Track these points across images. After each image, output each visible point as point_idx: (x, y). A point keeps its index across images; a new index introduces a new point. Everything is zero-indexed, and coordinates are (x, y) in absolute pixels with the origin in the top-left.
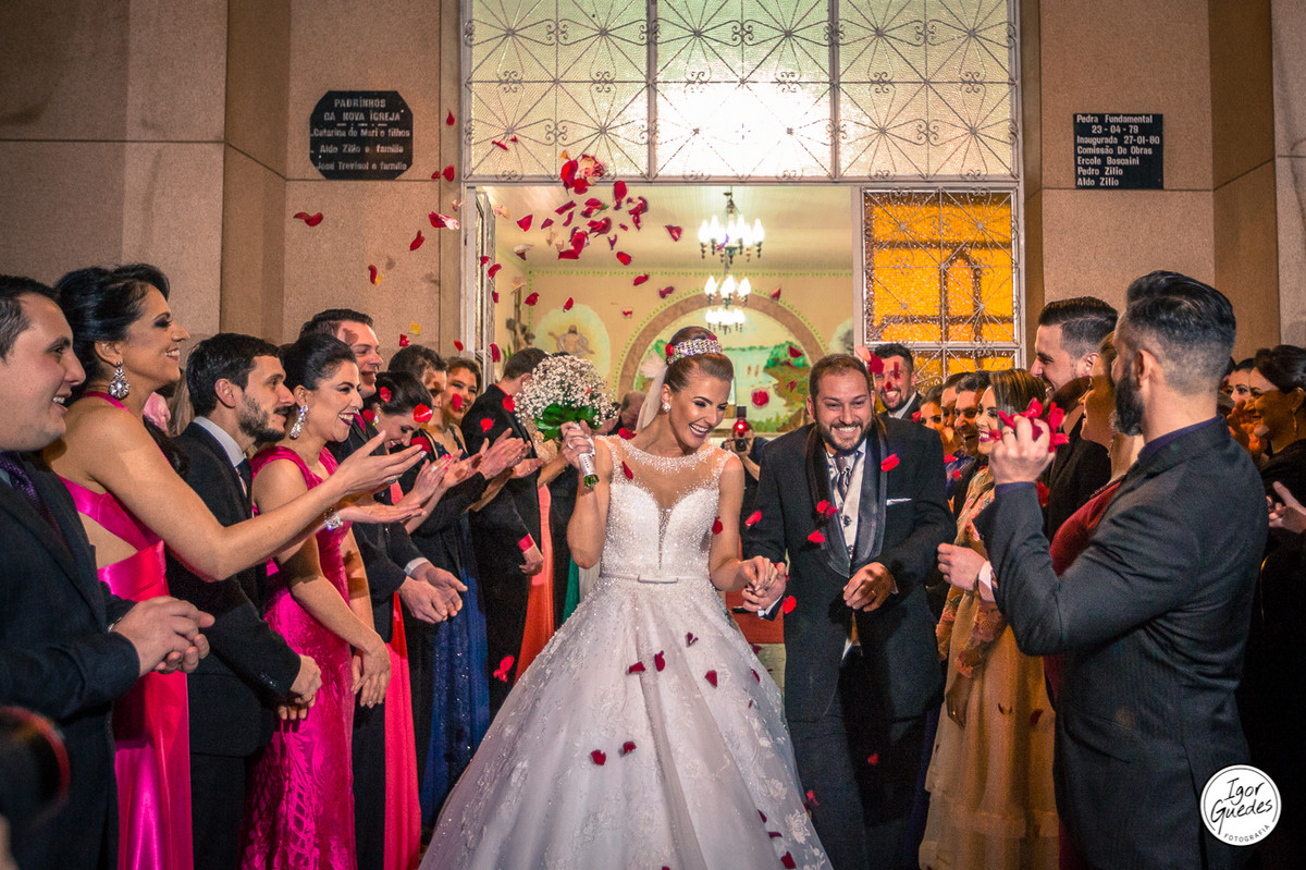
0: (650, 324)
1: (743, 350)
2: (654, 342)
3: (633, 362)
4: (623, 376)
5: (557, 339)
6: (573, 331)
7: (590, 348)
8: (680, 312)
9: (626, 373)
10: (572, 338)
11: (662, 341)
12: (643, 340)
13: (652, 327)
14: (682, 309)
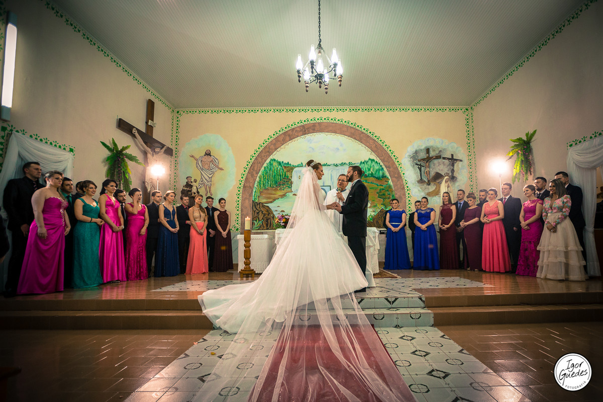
0: (265, 148)
1: (336, 165)
2: (268, 161)
3: (252, 175)
4: (244, 187)
5: (197, 160)
6: (208, 154)
7: (220, 166)
8: (288, 138)
9: (247, 185)
10: (208, 159)
11: (275, 160)
12: (260, 159)
13: (267, 150)
14: (289, 136)
